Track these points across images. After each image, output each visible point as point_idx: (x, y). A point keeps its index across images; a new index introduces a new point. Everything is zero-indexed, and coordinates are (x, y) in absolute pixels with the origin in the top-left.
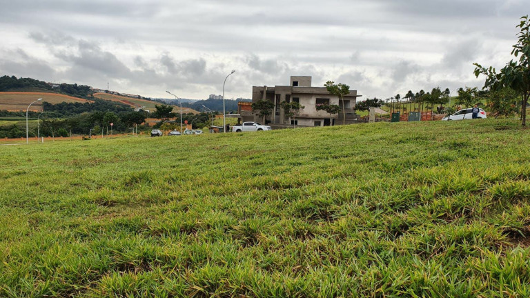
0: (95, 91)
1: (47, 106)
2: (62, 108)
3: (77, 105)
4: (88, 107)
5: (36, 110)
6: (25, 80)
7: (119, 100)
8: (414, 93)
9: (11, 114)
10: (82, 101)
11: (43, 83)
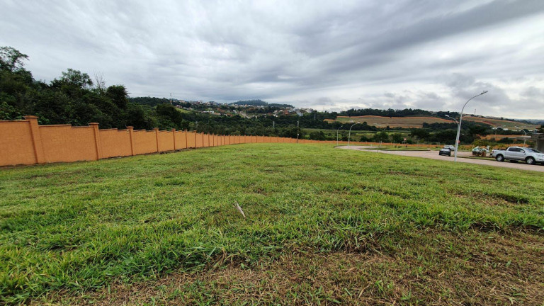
1: (425, 125)
5: (419, 127)
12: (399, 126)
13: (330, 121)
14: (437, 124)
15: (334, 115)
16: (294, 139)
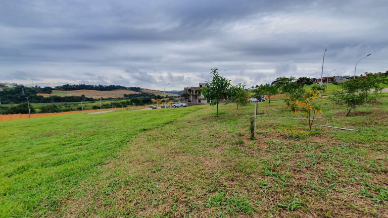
0: (142, 89)
1: (125, 95)
2: (130, 96)
3: (136, 94)
4: (140, 95)
5: (122, 97)
6: (118, 86)
7: (151, 92)
8: (259, 85)
9: (113, 99)
10: (137, 93)
11: (124, 87)
12: (110, 97)
13: (46, 96)
14: (131, 94)
15: (48, 90)
16: (25, 115)
